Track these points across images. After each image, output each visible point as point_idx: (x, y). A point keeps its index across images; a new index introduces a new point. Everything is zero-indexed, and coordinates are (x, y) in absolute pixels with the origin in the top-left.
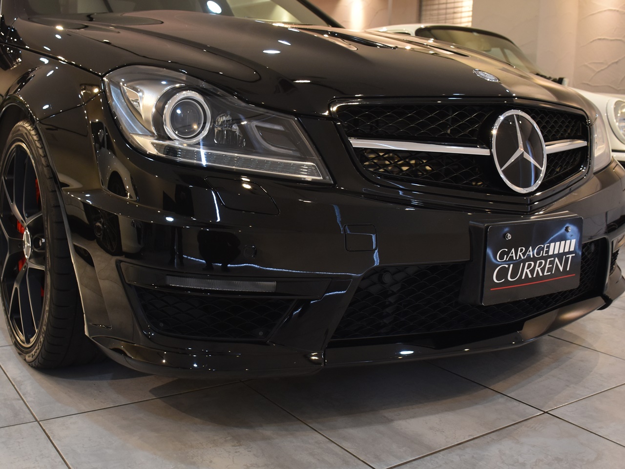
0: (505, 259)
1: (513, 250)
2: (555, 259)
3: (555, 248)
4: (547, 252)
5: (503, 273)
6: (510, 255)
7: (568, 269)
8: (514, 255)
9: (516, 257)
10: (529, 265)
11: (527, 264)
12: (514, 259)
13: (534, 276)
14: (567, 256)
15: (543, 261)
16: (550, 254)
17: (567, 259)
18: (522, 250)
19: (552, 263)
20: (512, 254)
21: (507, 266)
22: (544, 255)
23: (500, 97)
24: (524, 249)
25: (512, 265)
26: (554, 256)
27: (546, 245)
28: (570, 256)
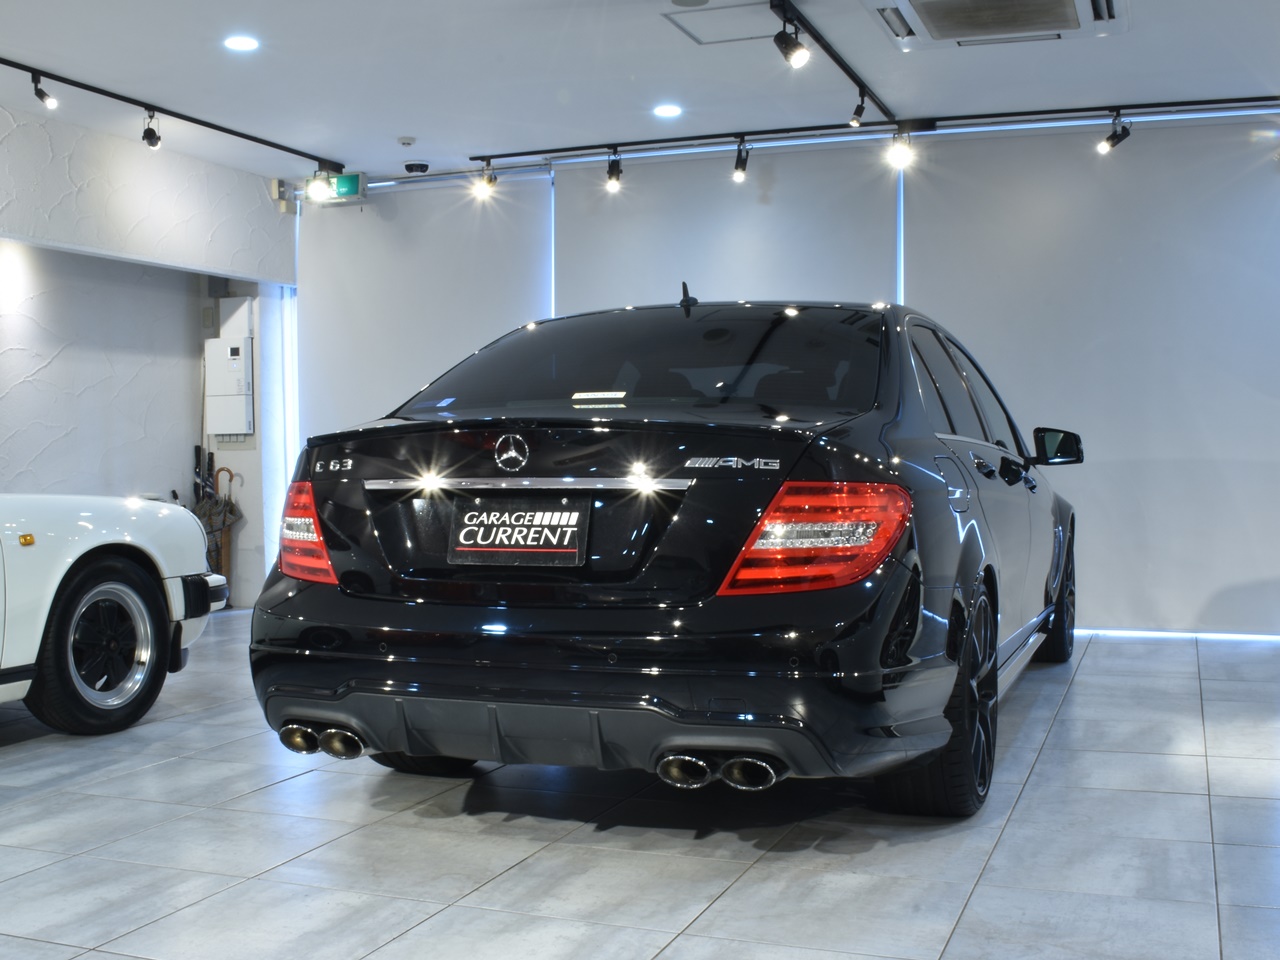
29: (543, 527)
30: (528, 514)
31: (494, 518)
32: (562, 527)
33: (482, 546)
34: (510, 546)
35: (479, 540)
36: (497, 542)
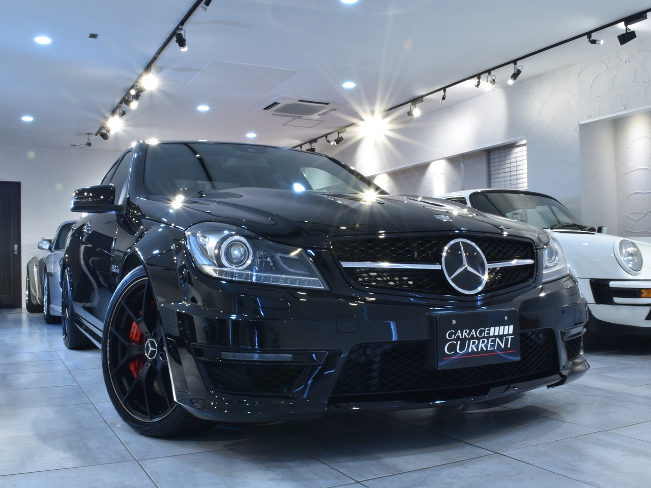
0: (453, 338)
1: (459, 331)
2: (496, 339)
3: (495, 331)
4: (488, 333)
5: (452, 348)
6: (457, 335)
7: (509, 347)
8: (460, 335)
9: (462, 336)
10: (474, 343)
11: (472, 341)
12: (461, 337)
13: (479, 350)
14: (507, 337)
15: (486, 340)
16: (491, 335)
17: (507, 340)
18: (466, 332)
19: (494, 341)
20: (459, 334)
21: (455, 342)
22: (486, 335)
23: (446, 231)
24: (468, 331)
25: (459, 342)
26: (494, 336)
27: (486, 329)
28: (510, 337)
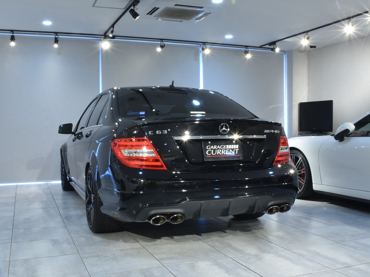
29: (230, 149)
30: (225, 146)
31: (215, 147)
32: (235, 149)
33: (213, 155)
34: (221, 155)
35: (212, 154)
36: (218, 154)
